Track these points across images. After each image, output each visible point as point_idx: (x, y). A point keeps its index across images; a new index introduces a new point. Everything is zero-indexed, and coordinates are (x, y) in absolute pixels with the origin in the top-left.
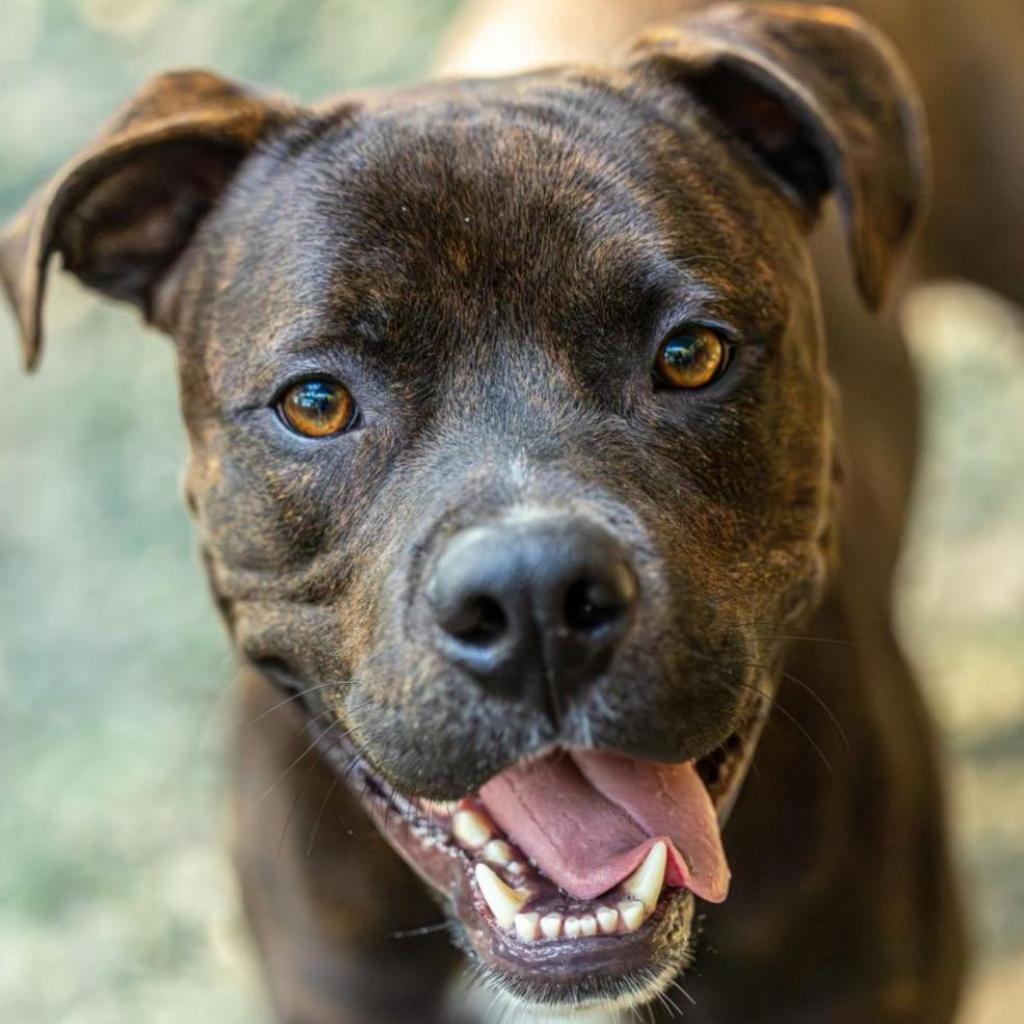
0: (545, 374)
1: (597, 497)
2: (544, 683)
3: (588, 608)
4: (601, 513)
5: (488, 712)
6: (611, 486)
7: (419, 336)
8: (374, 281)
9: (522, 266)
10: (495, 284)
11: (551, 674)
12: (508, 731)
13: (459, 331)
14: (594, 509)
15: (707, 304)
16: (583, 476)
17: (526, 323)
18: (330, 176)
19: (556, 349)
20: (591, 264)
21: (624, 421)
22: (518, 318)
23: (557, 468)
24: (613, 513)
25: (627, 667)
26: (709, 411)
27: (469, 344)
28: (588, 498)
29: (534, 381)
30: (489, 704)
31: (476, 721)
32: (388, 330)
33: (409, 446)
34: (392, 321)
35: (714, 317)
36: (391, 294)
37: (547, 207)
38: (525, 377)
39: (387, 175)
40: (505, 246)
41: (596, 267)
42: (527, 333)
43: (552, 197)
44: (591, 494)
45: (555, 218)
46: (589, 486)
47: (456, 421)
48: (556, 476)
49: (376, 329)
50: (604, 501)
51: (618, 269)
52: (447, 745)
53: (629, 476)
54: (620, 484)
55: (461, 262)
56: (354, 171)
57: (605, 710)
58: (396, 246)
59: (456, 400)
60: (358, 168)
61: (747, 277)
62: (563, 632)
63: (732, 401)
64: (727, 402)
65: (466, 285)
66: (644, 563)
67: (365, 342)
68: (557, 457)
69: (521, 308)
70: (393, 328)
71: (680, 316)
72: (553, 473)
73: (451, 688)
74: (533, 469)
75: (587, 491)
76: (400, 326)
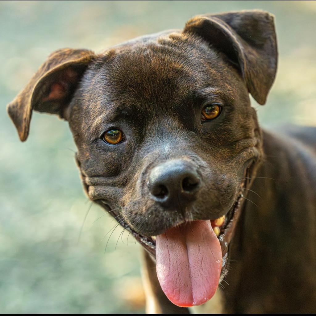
0: (172, 123)
5: (165, 214)
8: (126, 100)
12: (171, 218)
19: (174, 116)
29: (169, 125)
30: (165, 212)
33: (139, 146)
36: (131, 103)
37: (166, 79)
38: (167, 124)
43: (167, 76)
47: (150, 138)
52: (155, 223)
55: (147, 95)
57: (196, 210)
59: (149, 133)
65: (149, 102)
73: (155, 209)
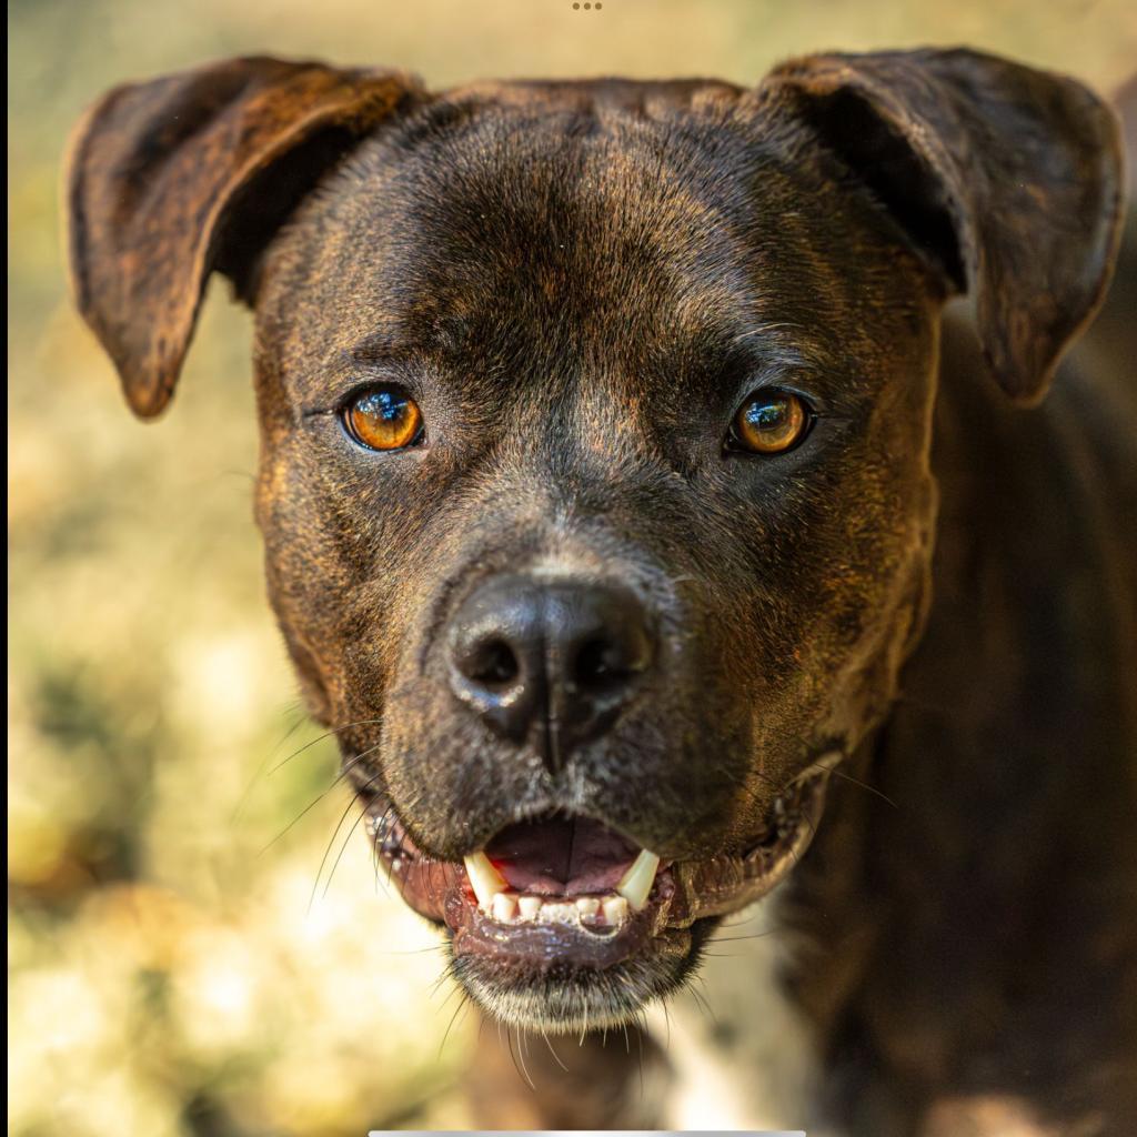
0: (613, 420)
1: (635, 559)
2: (547, 734)
3: (601, 669)
4: (634, 575)
5: (490, 756)
6: (655, 548)
7: (496, 358)
8: (460, 294)
9: (609, 303)
10: (579, 317)
11: (554, 727)
12: (507, 778)
13: (535, 362)
14: (628, 571)
15: (791, 370)
16: (627, 535)
17: (603, 366)
18: (434, 178)
19: (628, 396)
20: (678, 320)
21: (685, 481)
22: (596, 357)
23: (602, 523)
24: (647, 577)
25: (629, 733)
26: (775, 483)
27: (543, 377)
28: (626, 558)
30: (492, 748)
31: (478, 761)
32: (468, 343)
33: (467, 474)
34: (473, 335)
35: (797, 384)
36: (476, 308)
37: (642, 247)
39: (489, 186)
40: (595, 278)
41: (682, 324)
42: (603, 374)
43: (648, 237)
44: (632, 554)
45: (648, 260)
46: (629, 546)
47: (517, 456)
48: (598, 531)
49: (456, 341)
50: (641, 564)
51: (705, 329)
53: (678, 539)
54: (666, 545)
55: (548, 288)
56: (457, 178)
58: (486, 261)
59: (520, 434)
60: (463, 174)
61: (842, 343)
62: (571, 688)
63: (801, 476)
64: (797, 476)
65: (550, 313)
66: (669, 634)
67: (445, 353)
68: (605, 511)
69: (601, 348)
70: (474, 342)
71: (762, 381)
72: (597, 528)
74: (577, 521)
75: (626, 551)
76: (481, 341)
